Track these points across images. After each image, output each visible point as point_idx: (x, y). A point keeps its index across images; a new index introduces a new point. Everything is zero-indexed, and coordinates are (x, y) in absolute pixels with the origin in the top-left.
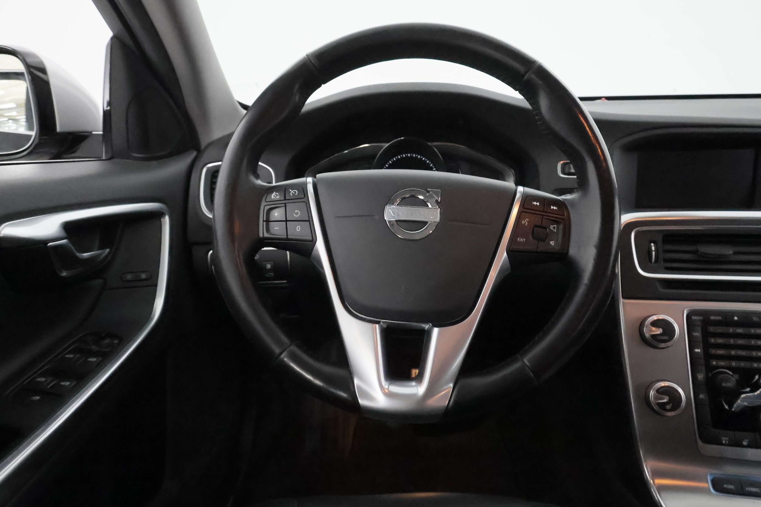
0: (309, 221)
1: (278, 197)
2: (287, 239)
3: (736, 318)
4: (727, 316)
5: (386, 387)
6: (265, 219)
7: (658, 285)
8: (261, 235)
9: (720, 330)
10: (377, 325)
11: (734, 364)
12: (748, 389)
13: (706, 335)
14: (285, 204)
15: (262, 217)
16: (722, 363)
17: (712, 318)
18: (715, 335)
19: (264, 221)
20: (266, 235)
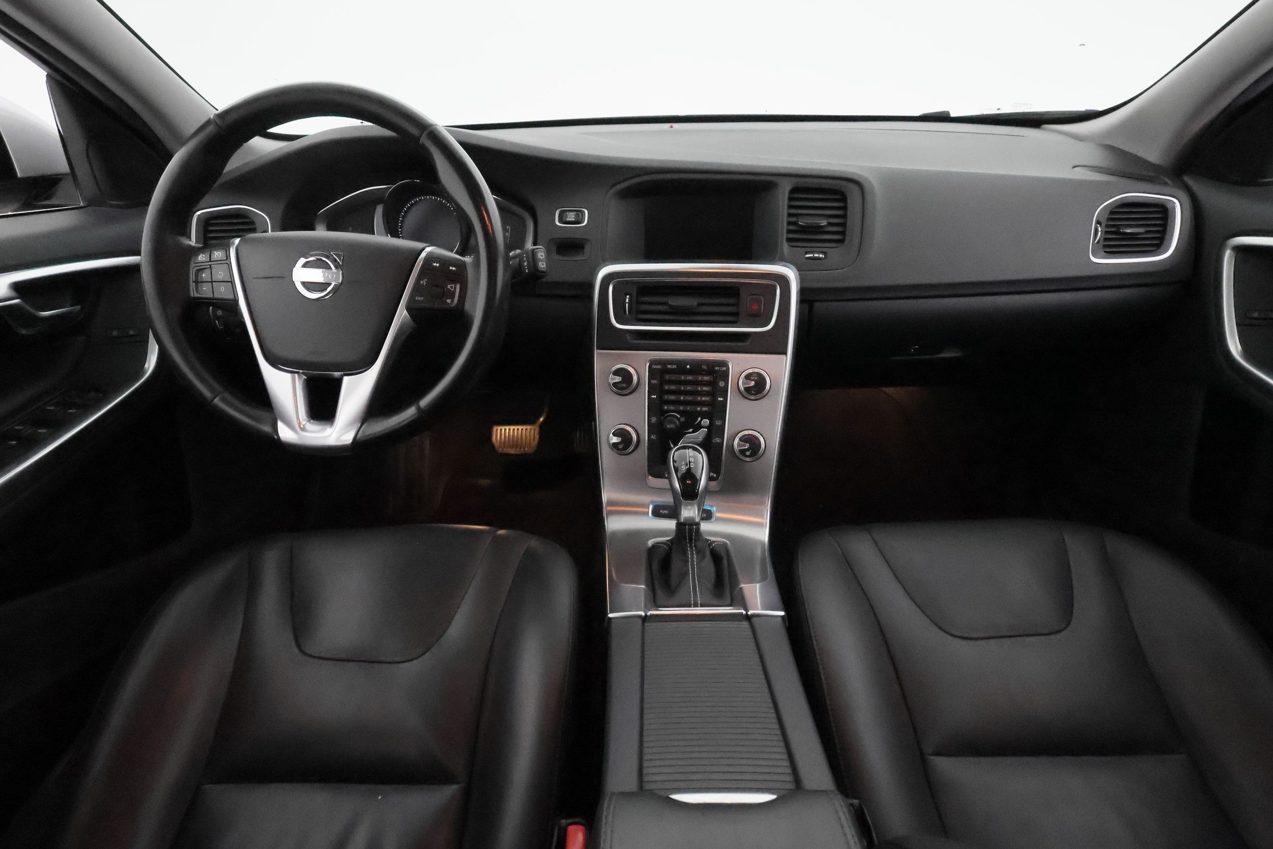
0: (231, 282)
1: (204, 259)
2: (214, 299)
3: (688, 367)
4: (681, 366)
5: (304, 423)
6: (194, 280)
7: (628, 337)
8: (192, 295)
9: (673, 377)
10: (296, 375)
11: (681, 408)
12: (691, 430)
13: (663, 382)
14: (210, 265)
15: (192, 277)
16: (672, 408)
17: (669, 366)
18: (671, 382)
19: (193, 282)
20: (197, 295)
